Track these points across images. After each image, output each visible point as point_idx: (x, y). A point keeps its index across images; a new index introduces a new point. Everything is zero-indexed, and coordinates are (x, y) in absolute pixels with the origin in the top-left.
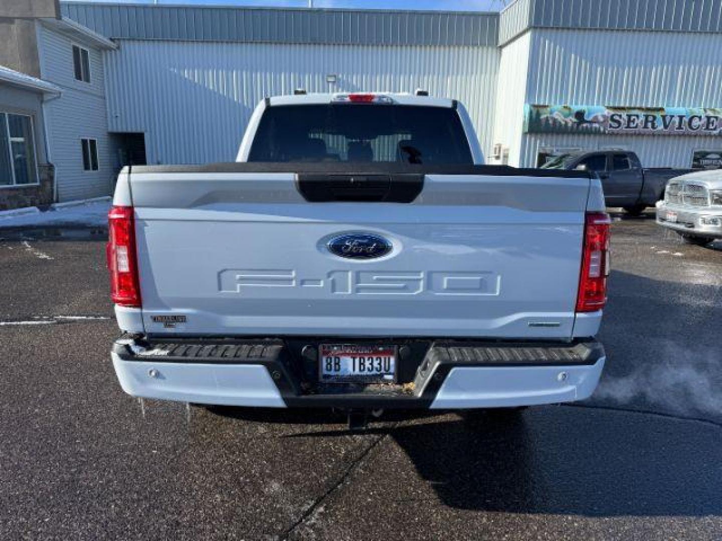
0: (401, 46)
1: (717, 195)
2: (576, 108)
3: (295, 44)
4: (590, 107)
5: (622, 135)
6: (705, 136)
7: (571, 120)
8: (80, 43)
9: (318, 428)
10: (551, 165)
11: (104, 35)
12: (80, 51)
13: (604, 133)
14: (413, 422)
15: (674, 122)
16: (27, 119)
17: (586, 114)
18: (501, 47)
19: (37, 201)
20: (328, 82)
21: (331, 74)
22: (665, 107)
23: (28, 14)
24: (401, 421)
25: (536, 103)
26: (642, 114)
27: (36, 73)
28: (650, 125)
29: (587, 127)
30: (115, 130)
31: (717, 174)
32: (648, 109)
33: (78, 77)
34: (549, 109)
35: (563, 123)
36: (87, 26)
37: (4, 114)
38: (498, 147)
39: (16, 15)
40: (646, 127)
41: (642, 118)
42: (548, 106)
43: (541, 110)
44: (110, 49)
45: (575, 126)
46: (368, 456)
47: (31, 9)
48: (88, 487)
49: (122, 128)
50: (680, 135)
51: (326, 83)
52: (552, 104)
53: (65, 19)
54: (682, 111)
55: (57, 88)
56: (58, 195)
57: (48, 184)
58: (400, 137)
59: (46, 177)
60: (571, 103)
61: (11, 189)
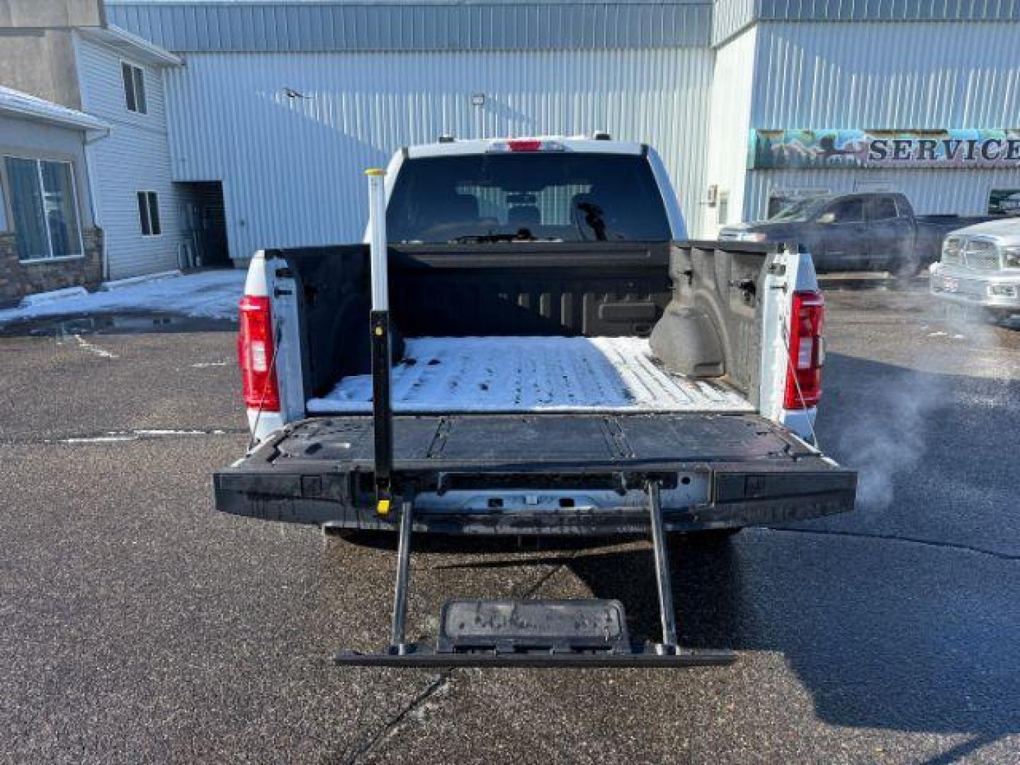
0: (575, 50)
1: (1013, 254)
2: (821, 133)
3: (427, 51)
4: (842, 131)
5: (887, 169)
6: (1007, 168)
7: (815, 151)
8: (132, 59)
9: (480, 558)
10: (787, 215)
11: (164, 46)
12: (132, 70)
13: (862, 167)
14: (595, 551)
15: (962, 150)
16: (67, 166)
17: (836, 140)
18: (716, 49)
19: (82, 279)
20: (474, 104)
21: (477, 92)
22: (948, 129)
23: (63, 23)
24: (581, 549)
25: (765, 128)
26: (916, 139)
27: (76, 103)
28: (926, 154)
29: (837, 160)
30: (182, 179)
31: (1014, 224)
32: (925, 132)
33: (131, 106)
34: (783, 136)
35: (804, 154)
36: (141, 34)
37: (36, 163)
38: (712, 190)
39: (47, 24)
40: (921, 157)
41: (916, 146)
42: (782, 131)
43: (772, 138)
44: (173, 66)
45: (821, 157)
46: (541, 589)
47: (66, 15)
48: (212, 626)
49: (191, 176)
50: (970, 169)
51: (471, 107)
52: (788, 129)
53: (112, 26)
54: (973, 133)
55: (106, 124)
56: (109, 270)
57: (96, 254)
58: (574, 190)
59: (93, 245)
60: (816, 127)
61: (47, 264)
